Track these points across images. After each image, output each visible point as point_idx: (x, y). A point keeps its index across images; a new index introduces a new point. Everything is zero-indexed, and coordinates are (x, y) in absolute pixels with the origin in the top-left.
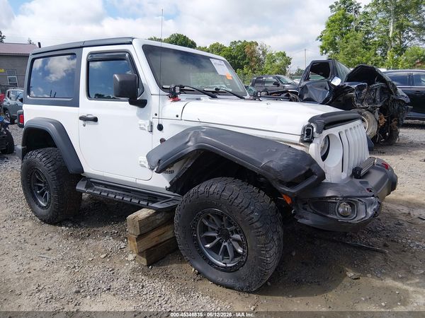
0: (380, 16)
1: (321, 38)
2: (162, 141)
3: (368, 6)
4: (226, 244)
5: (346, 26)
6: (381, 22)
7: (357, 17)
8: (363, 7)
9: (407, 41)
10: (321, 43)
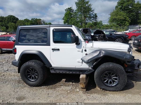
0: (79, 13)
1: (63, 19)
2: (86, 54)
3: (76, 10)
4: (111, 80)
5: (70, 16)
6: (79, 15)
7: (73, 13)
8: (74, 10)
9: (86, 21)
10: (64, 21)
